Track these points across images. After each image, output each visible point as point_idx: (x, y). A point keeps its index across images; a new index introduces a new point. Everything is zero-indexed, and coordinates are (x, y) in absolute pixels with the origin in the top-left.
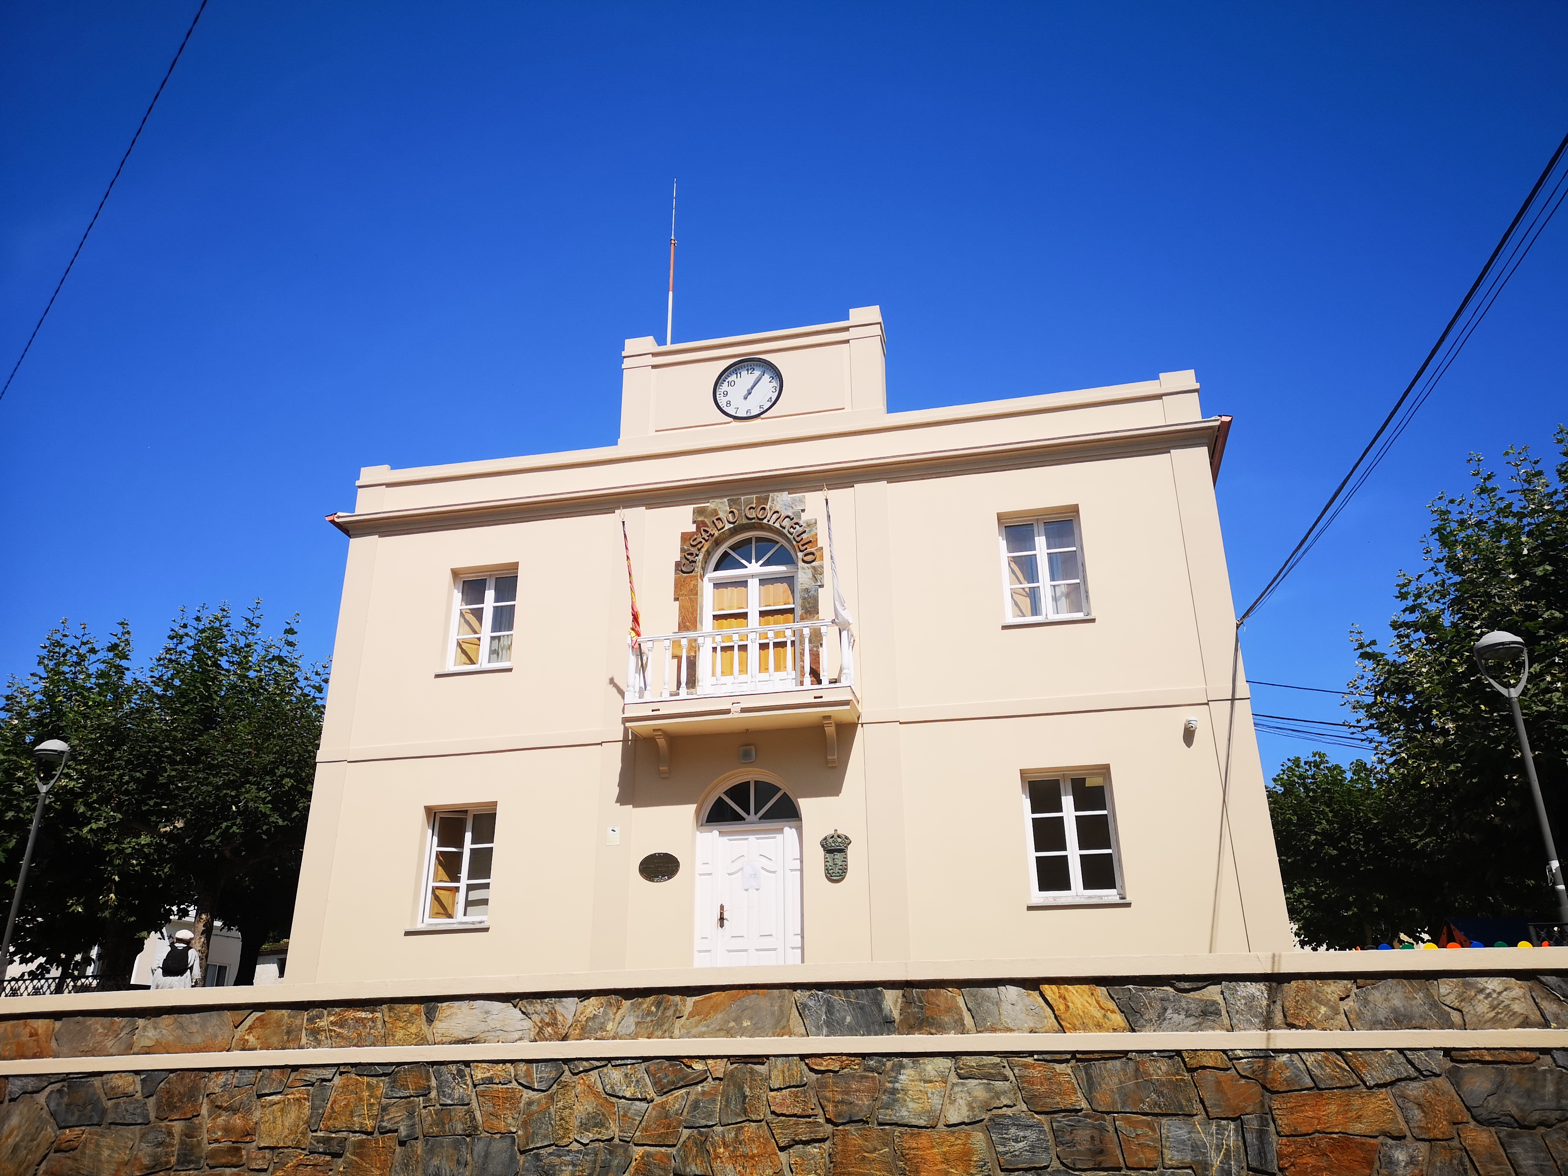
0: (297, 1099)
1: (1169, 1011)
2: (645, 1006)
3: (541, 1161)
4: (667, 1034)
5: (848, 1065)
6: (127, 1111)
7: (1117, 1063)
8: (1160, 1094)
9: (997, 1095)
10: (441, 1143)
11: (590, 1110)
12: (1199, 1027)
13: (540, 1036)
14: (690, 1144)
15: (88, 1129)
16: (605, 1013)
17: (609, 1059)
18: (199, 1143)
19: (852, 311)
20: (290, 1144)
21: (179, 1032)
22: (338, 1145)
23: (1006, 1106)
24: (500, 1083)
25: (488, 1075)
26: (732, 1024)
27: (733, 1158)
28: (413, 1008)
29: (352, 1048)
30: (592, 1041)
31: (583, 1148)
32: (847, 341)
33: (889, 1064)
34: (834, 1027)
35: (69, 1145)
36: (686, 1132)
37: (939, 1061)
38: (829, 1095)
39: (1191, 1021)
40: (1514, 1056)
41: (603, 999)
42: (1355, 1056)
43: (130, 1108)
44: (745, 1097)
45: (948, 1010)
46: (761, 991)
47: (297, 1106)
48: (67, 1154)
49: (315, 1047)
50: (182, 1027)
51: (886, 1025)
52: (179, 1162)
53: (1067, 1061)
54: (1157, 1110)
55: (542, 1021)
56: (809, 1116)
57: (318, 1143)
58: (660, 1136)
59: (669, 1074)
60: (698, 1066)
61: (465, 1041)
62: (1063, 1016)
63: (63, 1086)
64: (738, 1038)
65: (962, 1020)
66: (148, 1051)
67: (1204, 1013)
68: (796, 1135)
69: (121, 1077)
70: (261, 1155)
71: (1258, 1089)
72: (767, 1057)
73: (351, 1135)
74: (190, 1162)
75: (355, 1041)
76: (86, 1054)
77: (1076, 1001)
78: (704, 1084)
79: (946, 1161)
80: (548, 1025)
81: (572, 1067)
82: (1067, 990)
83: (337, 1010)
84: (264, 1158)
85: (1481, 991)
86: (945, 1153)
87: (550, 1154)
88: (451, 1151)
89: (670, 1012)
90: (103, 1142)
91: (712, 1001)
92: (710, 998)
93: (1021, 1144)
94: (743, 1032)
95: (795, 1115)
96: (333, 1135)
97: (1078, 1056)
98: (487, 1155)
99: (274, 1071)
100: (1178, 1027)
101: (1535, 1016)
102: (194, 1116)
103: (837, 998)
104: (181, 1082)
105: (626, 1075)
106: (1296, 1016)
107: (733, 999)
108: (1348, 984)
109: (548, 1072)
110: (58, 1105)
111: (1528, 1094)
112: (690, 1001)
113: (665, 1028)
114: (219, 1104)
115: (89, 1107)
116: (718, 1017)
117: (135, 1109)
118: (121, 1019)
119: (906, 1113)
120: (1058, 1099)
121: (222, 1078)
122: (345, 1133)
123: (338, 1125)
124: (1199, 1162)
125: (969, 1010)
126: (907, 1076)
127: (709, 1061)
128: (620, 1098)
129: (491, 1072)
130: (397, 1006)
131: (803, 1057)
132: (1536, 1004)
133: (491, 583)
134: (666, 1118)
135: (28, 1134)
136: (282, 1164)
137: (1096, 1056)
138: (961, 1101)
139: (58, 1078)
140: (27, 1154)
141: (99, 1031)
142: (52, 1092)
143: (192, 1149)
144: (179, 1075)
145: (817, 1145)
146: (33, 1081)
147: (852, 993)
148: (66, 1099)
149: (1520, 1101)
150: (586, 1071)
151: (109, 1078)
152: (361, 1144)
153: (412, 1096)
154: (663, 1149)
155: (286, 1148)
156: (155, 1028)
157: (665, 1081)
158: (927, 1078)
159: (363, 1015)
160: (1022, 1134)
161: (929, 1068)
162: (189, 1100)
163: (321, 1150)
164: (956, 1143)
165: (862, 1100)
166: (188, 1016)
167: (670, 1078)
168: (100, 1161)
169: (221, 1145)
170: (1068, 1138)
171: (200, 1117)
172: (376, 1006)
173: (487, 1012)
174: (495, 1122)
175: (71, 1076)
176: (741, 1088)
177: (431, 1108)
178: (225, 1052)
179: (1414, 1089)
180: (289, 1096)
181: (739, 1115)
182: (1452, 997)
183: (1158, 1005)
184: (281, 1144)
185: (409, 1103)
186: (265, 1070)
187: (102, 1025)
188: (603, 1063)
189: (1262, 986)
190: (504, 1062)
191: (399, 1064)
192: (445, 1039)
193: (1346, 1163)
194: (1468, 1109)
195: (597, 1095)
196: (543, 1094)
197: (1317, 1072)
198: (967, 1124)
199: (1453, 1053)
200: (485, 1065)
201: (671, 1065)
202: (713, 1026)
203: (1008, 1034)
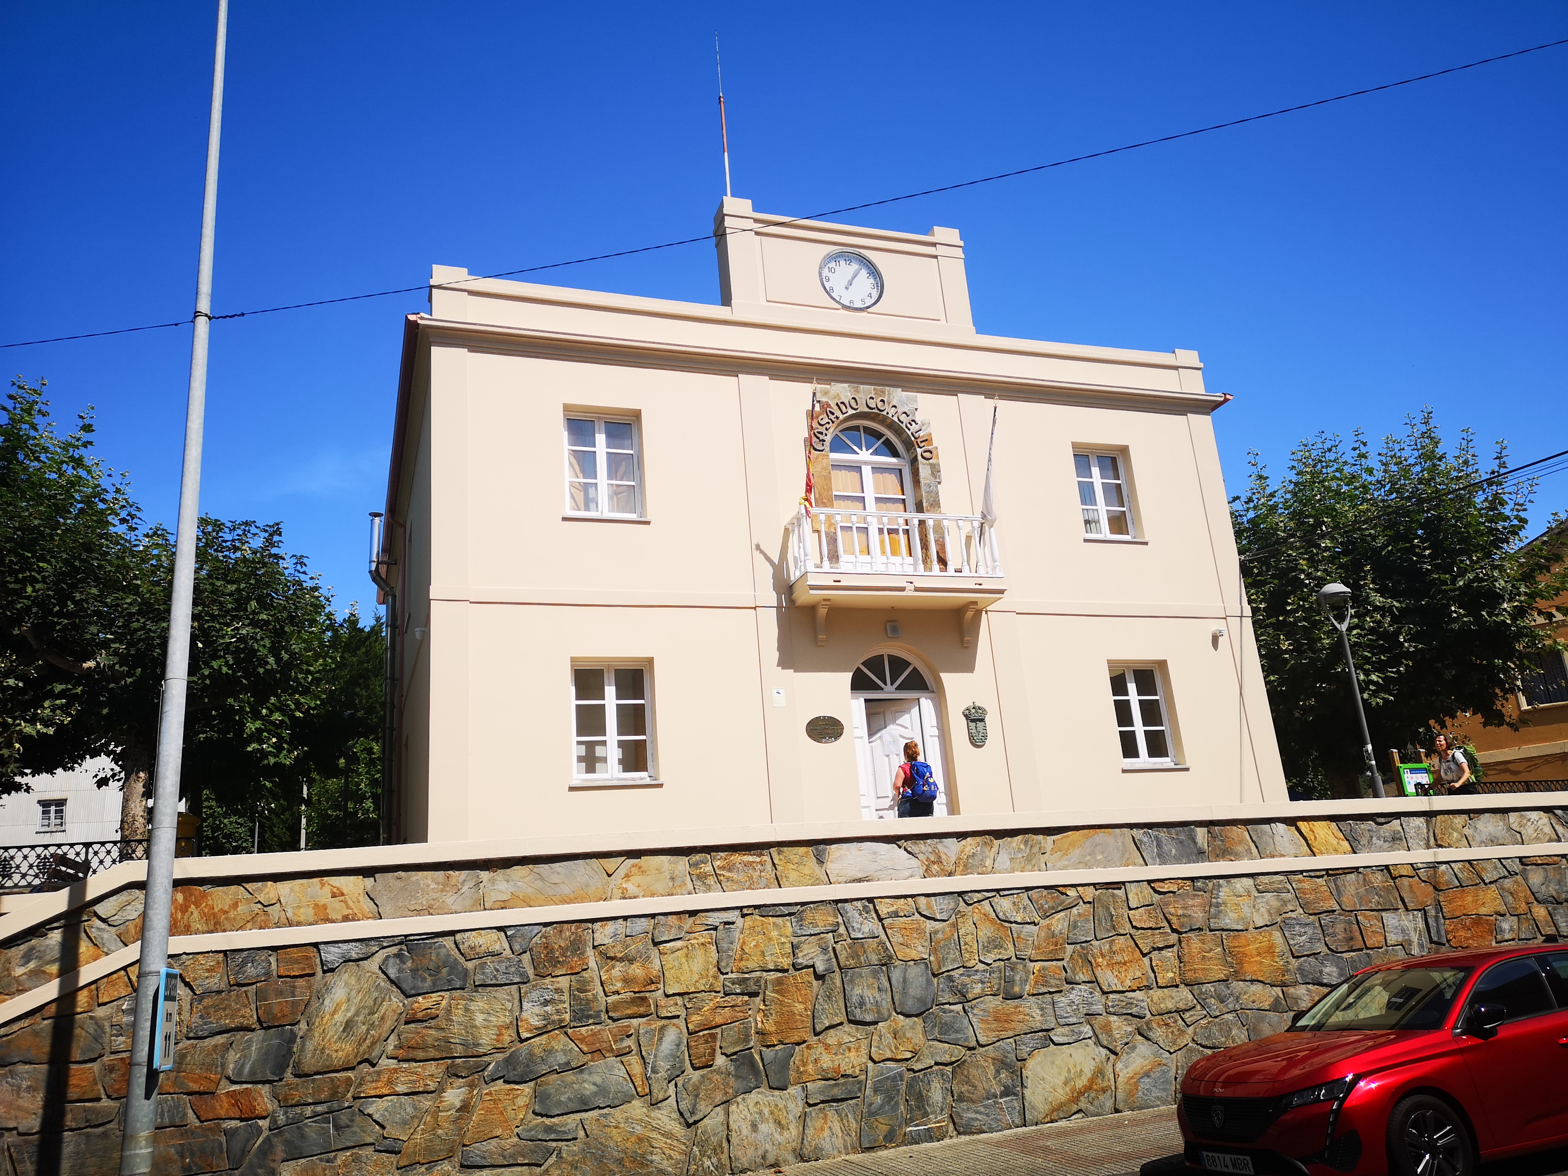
0: (702, 944)
1: (1374, 838)
2: (1014, 845)
3: (953, 981)
4: (1036, 868)
5: (1182, 887)
6: (497, 971)
7: (1353, 876)
8: (1380, 896)
9: (1285, 903)
10: (860, 975)
11: (989, 934)
12: (1391, 849)
13: (927, 873)
14: (1075, 956)
15: (447, 994)
16: (982, 852)
17: (998, 891)
18: (595, 996)
19: (936, 229)
20: (703, 988)
21: (539, 884)
22: (755, 984)
23: (1291, 911)
24: (905, 916)
25: (893, 909)
26: (1088, 858)
27: (1111, 965)
28: (802, 850)
29: (745, 891)
30: (976, 875)
31: (987, 968)
32: (936, 257)
33: (1210, 885)
34: (1163, 858)
35: (427, 1014)
36: (1070, 948)
37: (1244, 879)
38: (1173, 911)
39: (1387, 845)
40: (1550, 860)
41: (978, 839)
42: (1478, 864)
43: (502, 968)
44: (1112, 916)
45: (1240, 842)
46: (1106, 830)
47: (703, 951)
48: (425, 1024)
49: (705, 892)
50: (542, 878)
51: (1200, 855)
52: (574, 1018)
53: (1322, 876)
54: (1380, 907)
55: (928, 859)
56: (1159, 928)
57: (733, 984)
58: (1051, 952)
59: (1047, 900)
60: (1072, 893)
61: (860, 880)
62: (1314, 845)
63: (401, 950)
64: (1095, 869)
65: (1250, 849)
66: (504, 906)
67: (1393, 839)
68: (1154, 943)
69: (481, 935)
70: (672, 1002)
71: (1431, 888)
72: (1124, 883)
73: (765, 974)
74: (589, 1017)
75: (748, 884)
76: (418, 912)
77: (1320, 833)
78: (1077, 907)
79: (1259, 954)
80: (934, 863)
81: (966, 898)
82: (1313, 825)
83: (722, 854)
84: (677, 1004)
85: (1529, 820)
86: (1257, 949)
87: (961, 975)
88: (871, 980)
89: (1035, 849)
90: (473, 1006)
91: (1069, 839)
92: (1068, 836)
93: (1304, 938)
94: (1098, 864)
95: (1151, 928)
96: (746, 976)
97: (1330, 872)
98: (905, 981)
99: (670, 917)
100: (1381, 850)
101: (1555, 837)
102: (584, 970)
103: (1163, 834)
104: (560, 936)
105: (1014, 903)
106: (1442, 839)
107: (1087, 837)
108: (1466, 817)
109: (946, 904)
110: (400, 970)
111: (1559, 883)
112: (1050, 839)
113: (1033, 862)
114: (612, 955)
115: (445, 970)
116: (1076, 853)
117: (507, 968)
118: (457, 872)
119: (1228, 921)
120: (1322, 904)
121: (610, 927)
122: (758, 973)
123: (751, 965)
124: (1406, 941)
125: (1253, 841)
126: (1225, 892)
127: (1079, 889)
128: (1011, 922)
129: (895, 907)
130: (785, 849)
131: (1149, 882)
132: (1553, 827)
133: (600, 426)
134: (1053, 937)
135: (364, 1007)
136: (696, 1008)
137: (1340, 872)
138: (1262, 909)
139: (394, 941)
140: (368, 1030)
141: (432, 887)
142: (388, 957)
143: (588, 1004)
144: (555, 928)
145: (1170, 950)
146: (356, 947)
147: (1173, 830)
148: (409, 964)
149: (1557, 887)
150: (979, 901)
151: (466, 937)
152: (779, 982)
153: (823, 933)
154: (1054, 963)
155: (698, 992)
156: (508, 881)
157: (1046, 906)
158: (1237, 894)
159: (750, 858)
160: (1303, 930)
161: (1238, 886)
162: (574, 953)
163: (738, 991)
164: (1262, 940)
165: (1196, 913)
166: (546, 866)
167: (1050, 904)
168: (476, 1027)
169: (620, 996)
170: (1331, 931)
171: (589, 971)
172: (763, 849)
173: (875, 853)
174: (908, 950)
175: (412, 938)
176: (1108, 909)
177: (843, 942)
178: (601, 902)
179: (1508, 883)
180: (692, 942)
181: (1108, 930)
182: (1516, 824)
183: (1367, 834)
184: (693, 990)
185: (822, 938)
186: (660, 917)
187: (433, 880)
188: (993, 894)
189: (1422, 819)
190: (905, 897)
191: (803, 904)
192: (840, 879)
193: (1480, 934)
194: (1533, 894)
195: (992, 921)
196: (944, 923)
197: (1460, 875)
198: (1267, 926)
199: (1524, 860)
200: (888, 900)
201: (1049, 893)
202: (1073, 860)
203: (1282, 858)
